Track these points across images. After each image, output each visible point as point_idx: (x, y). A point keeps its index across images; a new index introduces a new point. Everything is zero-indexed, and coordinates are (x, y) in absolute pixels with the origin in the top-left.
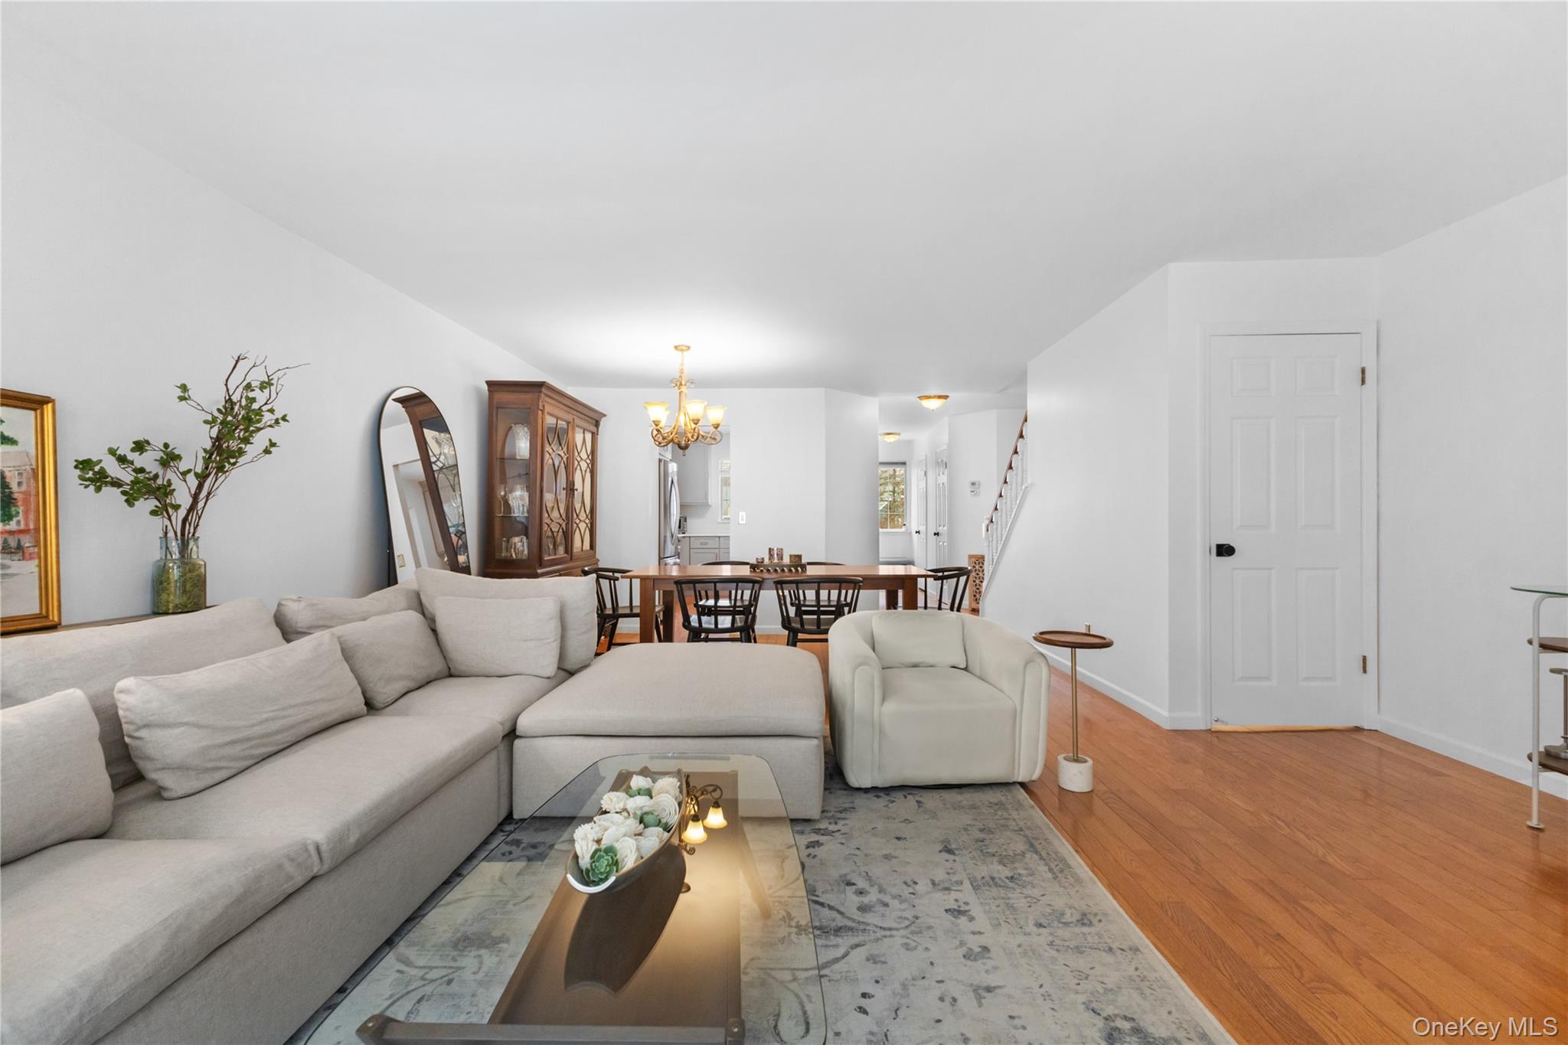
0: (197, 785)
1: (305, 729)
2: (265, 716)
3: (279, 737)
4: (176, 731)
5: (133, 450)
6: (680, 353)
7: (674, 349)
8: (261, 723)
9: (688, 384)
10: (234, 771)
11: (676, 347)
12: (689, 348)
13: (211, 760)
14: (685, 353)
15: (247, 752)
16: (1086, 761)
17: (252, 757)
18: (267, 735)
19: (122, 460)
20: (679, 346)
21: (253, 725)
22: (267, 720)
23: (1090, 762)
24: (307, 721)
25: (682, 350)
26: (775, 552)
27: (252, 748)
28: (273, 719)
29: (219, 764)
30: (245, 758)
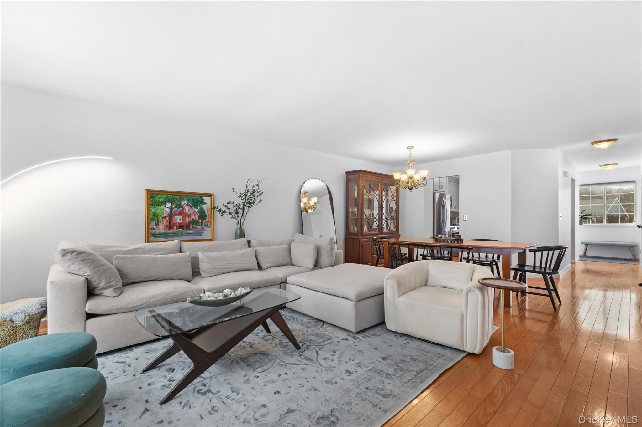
0: (206, 276)
1: (234, 269)
2: (223, 264)
3: (226, 269)
4: (205, 264)
5: (227, 204)
6: (409, 150)
7: (407, 149)
8: (222, 265)
9: (412, 162)
10: (214, 275)
11: (408, 148)
12: (413, 147)
13: (210, 271)
14: (411, 150)
15: (218, 271)
16: (509, 352)
17: (219, 273)
18: (223, 268)
19: (226, 206)
20: (408, 147)
21: (220, 266)
22: (223, 265)
23: (512, 353)
24: (234, 267)
25: (410, 149)
26: (447, 233)
27: (219, 270)
28: (225, 265)
29: (211, 272)
30: (217, 272)
